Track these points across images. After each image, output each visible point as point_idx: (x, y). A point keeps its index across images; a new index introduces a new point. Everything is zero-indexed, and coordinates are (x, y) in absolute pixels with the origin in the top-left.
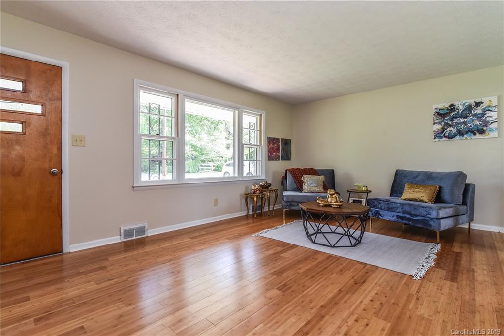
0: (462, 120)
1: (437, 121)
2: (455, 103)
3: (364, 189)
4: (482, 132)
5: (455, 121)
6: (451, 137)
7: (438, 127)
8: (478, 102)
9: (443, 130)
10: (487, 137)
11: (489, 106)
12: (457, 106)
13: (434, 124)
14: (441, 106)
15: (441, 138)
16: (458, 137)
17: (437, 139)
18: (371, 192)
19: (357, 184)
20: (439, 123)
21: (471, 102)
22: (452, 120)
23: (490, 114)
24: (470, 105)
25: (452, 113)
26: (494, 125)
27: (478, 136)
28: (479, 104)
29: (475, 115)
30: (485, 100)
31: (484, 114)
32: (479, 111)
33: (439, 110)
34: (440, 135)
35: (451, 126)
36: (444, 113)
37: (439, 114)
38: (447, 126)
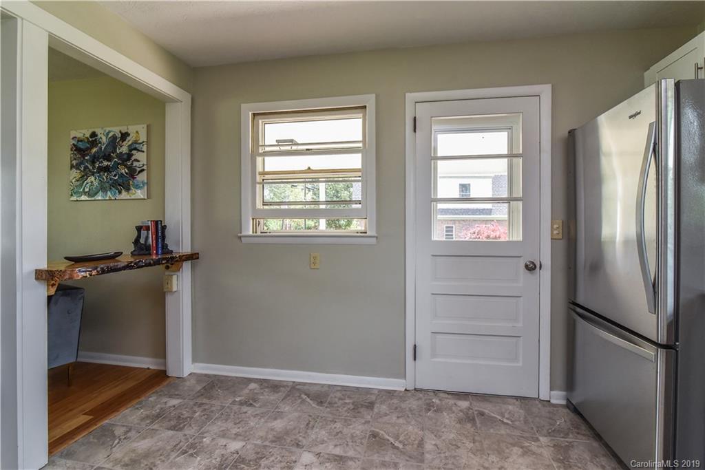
0: (106, 163)
1: (74, 163)
2: (98, 131)
4: (128, 188)
5: (97, 165)
6: (92, 194)
7: (75, 175)
8: (123, 132)
10: (133, 197)
11: (136, 142)
12: (99, 136)
13: (72, 167)
14: (79, 135)
16: (100, 195)
20: (77, 167)
21: (116, 130)
22: (93, 162)
23: (136, 155)
24: (114, 137)
25: (94, 150)
26: (142, 177)
27: (124, 195)
28: (124, 136)
29: (120, 156)
30: (132, 129)
31: (130, 156)
32: (124, 149)
33: (78, 141)
34: (78, 188)
35: (92, 173)
36: (85, 149)
37: (78, 149)
38: (87, 172)
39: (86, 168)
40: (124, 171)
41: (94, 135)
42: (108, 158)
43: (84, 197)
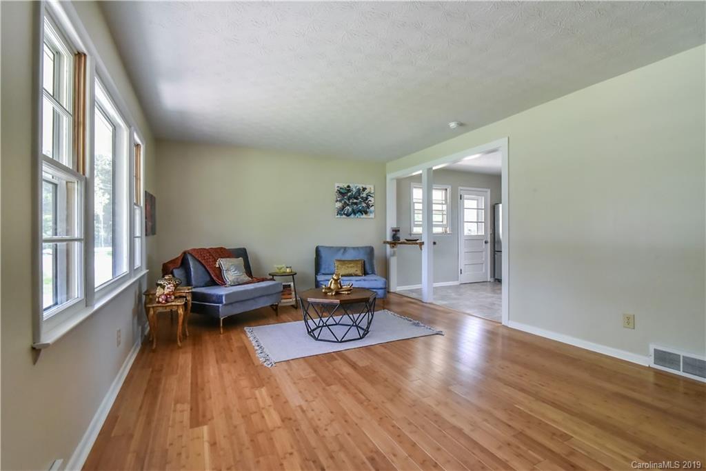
0: (355, 201)
1: (339, 199)
2: (351, 185)
3: (288, 270)
4: (366, 213)
5: (351, 201)
6: (348, 215)
7: (339, 205)
8: (364, 187)
9: (343, 208)
10: (369, 217)
11: (369, 193)
12: (352, 188)
13: (337, 201)
14: (341, 185)
15: (341, 215)
16: (352, 216)
17: (339, 216)
18: (296, 274)
19: (275, 266)
20: (340, 201)
21: (360, 186)
22: (349, 200)
23: (370, 198)
24: (359, 189)
25: (349, 194)
26: (372, 209)
27: (364, 216)
28: (364, 189)
29: (362, 198)
30: (367, 187)
31: (367, 199)
32: (364, 195)
33: (341, 189)
34: (341, 212)
35: (348, 205)
36: (344, 193)
37: (340, 193)
38: (346, 204)
39: (345, 202)
40: (364, 205)
41: (349, 187)
42: (357, 199)
43: (344, 216)
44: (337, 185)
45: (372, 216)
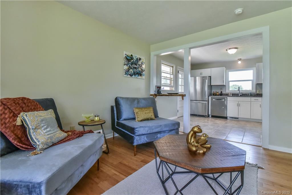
1: (126, 63)
4: (141, 75)
5: (133, 66)
6: (131, 75)
7: (126, 67)
8: (140, 58)
9: (128, 70)
10: (142, 78)
11: (143, 62)
12: (133, 57)
13: (125, 64)
14: (128, 54)
16: (134, 76)
17: (126, 76)
20: (127, 65)
21: (138, 57)
22: (132, 65)
24: (137, 59)
25: (132, 61)
26: (144, 73)
27: (140, 77)
28: (140, 59)
29: (139, 65)
30: (142, 58)
31: (141, 65)
32: (140, 63)
33: (127, 56)
34: (127, 72)
35: (131, 68)
36: (129, 59)
37: (127, 59)
38: (130, 68)
39: (130, 66)
41: (132, 55)
42: (136, 65)
43: (129, 76)
44: (125, 53)
45: (144, 77)
